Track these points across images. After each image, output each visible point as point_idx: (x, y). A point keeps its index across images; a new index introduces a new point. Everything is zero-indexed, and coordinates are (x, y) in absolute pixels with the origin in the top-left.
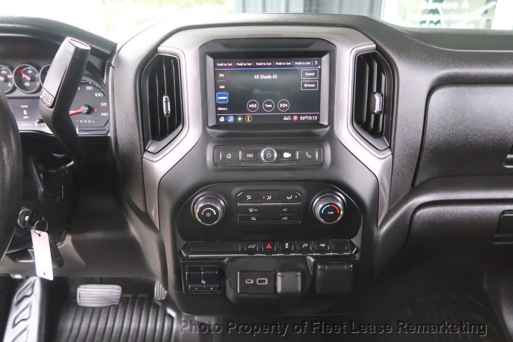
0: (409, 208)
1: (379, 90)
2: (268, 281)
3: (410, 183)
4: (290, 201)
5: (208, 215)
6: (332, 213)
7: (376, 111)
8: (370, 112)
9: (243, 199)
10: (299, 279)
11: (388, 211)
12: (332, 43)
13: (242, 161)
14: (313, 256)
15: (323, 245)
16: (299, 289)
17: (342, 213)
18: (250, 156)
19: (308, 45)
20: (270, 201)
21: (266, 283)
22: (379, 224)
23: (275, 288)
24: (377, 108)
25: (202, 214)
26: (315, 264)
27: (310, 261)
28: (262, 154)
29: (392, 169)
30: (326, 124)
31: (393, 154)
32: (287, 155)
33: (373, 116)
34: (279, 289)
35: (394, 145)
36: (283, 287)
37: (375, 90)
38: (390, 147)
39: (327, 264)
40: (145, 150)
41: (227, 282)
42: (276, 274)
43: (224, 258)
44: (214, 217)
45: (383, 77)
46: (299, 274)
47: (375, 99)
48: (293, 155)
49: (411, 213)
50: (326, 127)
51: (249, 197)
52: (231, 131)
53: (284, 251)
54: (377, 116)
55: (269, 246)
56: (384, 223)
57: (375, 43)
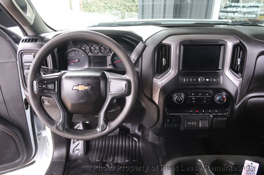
0: (246, 98)
1: (239, 57)
2: (196, 123)
3: (247, 89)
4: (207, 96)
5: (179, 100)
6: (222, 100)
7: (238, 64)
8: (235, 65)
9: (191, 95)
10: (207, 123)
11: (239, 99)
12: (226, 41)
13: (191, 82)
14: (212, 115)
15: (216, 111)
16: (207, 126)
17: (226, 100)
18: (195, 80)
19: (218, 42)
20: (200, 96)
21: (195, 124)
22: (236, 104)
23: (199, 126)
24: (239, 63)
25: (177, 100)
26: (213, 118)
27: (211, 116)
28: (199, 80)
29: (242, 84)
30: (221, 69)
31: (243, 79)
32: (207, 80)
33: (236, 66)
34: (200, 126)
35: (243, 76)
36: (201, 125)
37: (238, 57)
38: (241, 77)
39: (218, 118)
40: (154, 77)
41: (181, 124)
42: (199, 121)
43: (181, 115)
44: (181, 101)
45: (241, 52)
46: (207, 121)
47: (238, 60)
48: (210, 80)
49: (247, 100)
50: (221, 70)
51: (193, 94)
52: (188, 71)
53: (203, 113)
54: (238, 66)
55: (197, 111)
56: (238, 103)
57: (239, 40)
